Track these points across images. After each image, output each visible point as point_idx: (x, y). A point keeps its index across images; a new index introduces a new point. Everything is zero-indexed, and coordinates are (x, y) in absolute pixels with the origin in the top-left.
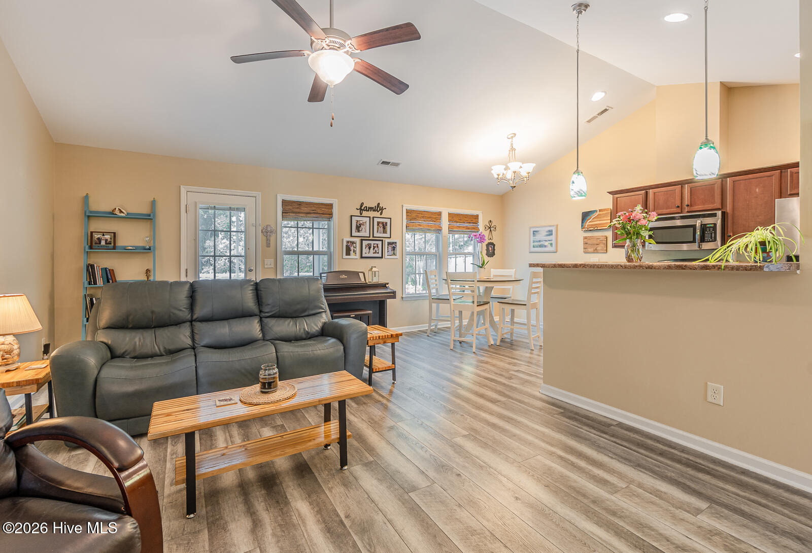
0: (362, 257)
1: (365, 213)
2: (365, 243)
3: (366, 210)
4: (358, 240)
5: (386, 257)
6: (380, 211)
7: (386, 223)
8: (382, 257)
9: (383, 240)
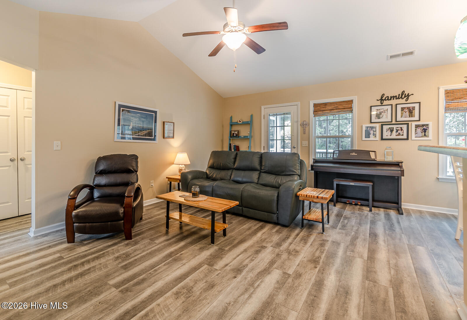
0: (382, 139)
1: (385, 103)
2: (385, 128)
3: (388, 99)
4: (378, 126)
5: (413, 138)
6: (405, 98)
7: (414, 108)
8: (407, 139)
9: (408, 123)
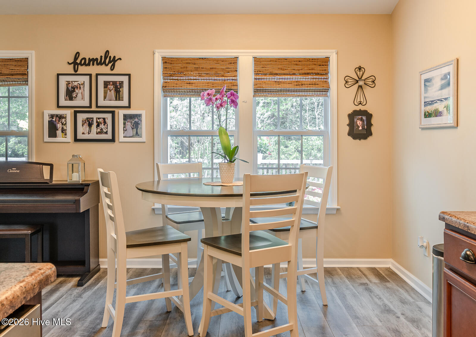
0: (76, 140)
1: (82, 69)
2: (81, 117)
3: (85, 64)
4: (68, 113)
5: (122, 139)
6: (110, 65)
7: (121, 83)
8: (113, 140)
9: (114, 111)
